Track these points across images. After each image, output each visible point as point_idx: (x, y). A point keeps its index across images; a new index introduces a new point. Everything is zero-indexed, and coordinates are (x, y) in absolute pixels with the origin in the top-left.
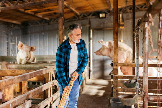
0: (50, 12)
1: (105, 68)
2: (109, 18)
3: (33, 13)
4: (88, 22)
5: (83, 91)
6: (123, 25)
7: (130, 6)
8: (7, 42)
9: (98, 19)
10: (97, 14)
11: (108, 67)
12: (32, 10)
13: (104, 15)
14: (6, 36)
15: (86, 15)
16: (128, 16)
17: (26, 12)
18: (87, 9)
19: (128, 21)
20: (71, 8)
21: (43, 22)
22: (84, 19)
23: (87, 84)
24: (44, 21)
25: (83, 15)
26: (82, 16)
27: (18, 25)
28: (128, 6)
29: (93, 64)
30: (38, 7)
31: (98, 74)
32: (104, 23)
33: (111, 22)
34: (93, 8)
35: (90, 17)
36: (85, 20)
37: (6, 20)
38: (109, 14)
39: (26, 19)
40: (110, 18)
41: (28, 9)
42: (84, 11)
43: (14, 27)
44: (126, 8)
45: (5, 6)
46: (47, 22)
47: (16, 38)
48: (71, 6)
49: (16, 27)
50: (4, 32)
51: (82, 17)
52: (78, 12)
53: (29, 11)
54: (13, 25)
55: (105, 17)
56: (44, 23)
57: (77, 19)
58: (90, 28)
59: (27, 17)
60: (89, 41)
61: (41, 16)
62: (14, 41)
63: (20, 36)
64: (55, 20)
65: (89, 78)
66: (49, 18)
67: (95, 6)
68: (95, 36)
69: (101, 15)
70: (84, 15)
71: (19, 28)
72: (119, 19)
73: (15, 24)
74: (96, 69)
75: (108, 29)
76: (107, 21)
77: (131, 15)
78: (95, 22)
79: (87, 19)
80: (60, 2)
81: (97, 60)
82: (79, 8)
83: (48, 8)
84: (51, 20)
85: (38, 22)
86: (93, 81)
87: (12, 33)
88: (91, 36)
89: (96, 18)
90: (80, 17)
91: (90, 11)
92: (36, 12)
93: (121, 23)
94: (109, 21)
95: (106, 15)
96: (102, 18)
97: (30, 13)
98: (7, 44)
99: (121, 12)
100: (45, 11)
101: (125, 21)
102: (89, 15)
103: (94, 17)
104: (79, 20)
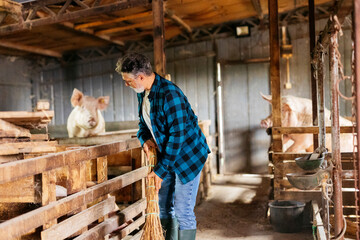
0: (128, 28)
1: (253, 147)
2: (258, 36)
3: (91, 32)
4: (210, 46)
5: (206, 196)
6: (289, 51)
7: (304, 7)
8: (31, 97)
9: (233, 40)
10: (229, 28)
11: (259, 147)
12: (91, 25)
13: (246, 30)
14: (29, 84)
15: (205, 31)
16: (300, 29)
17: (78, 28)
18: (207, 19)
19: (299, 40)
20: (174, 17)
21: (110, 51)
22: (201, 41)
23: (213, 184)
24: (113, 47)
25: (198, 31)
26: (197, 34)
27: (55, 58)
28: (299, 9)
29: (226, 140)
30: (106, 16)
31: (237, 163)
32: (246, 48)
33: (263, 45)
34: (222, 14)
35: (215, 34)
36: (204, 43)
37: (30, 49)
38: (256, 27)
39: (74, 44)
40: (261, 35)
41: (82, 23)
42: (201, 23)
43: (46, 64)
44: (294, 12)
45: (37, 17)
46: (119, 51)
47: (52, 88)
48: (174, 11)
49: (52, 65)
50: (25, 75)
51: (197, 37)
52: (188, 26)
53: (83, 28)
54: (43, 60)
55: (249, 35)
56: (112, 53)
57: (186, 42)
58: (215, 60)
59: (77, 40)
60: (215, 89)
61: (107, 38)
62: (46, 94)
63: (61, 84)
64: (137, 44)
65: (218, 172)
66: (124, 42)
67: (226, 11)
68: (229, 79)
69: (239, 31)
70: (201, 32)
71: (58, 65)
72: (281, 37)
73: (48, 58)
74: (232, 152)
75: (256, 60)
76: (253, 44)
77: (306, 28)
78: (226, 46)
79: (210, 40)
80: (156, 5)
81: (234, 131)
82: (191, 17)
83: (126, 19)
84: (128, 44)
85: (100, 52)
86: (227, 178)
87: (42, 79)
88: (219, 78)
89: (228, 37)
90: (193, 37)
91: (215, 22)
92: (97, 29)
93: (286, 46)
94: (258, 44)
95: (252, 29)
96: (242, 36)
97: (85, 30)
98: (33, 102)
99: (285, 22)
100: (118, 25)
101: (294, 42)
102: (212, 32)
103: (223, 35)
104: (191, 42)
